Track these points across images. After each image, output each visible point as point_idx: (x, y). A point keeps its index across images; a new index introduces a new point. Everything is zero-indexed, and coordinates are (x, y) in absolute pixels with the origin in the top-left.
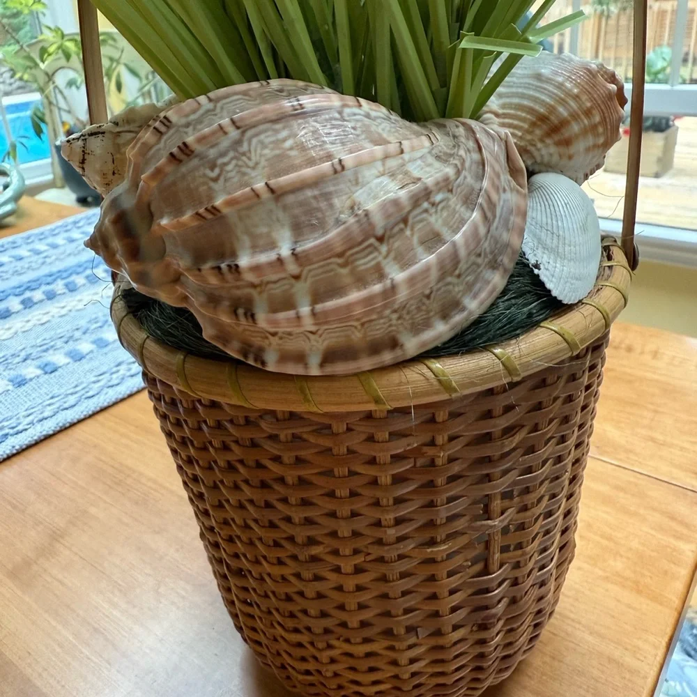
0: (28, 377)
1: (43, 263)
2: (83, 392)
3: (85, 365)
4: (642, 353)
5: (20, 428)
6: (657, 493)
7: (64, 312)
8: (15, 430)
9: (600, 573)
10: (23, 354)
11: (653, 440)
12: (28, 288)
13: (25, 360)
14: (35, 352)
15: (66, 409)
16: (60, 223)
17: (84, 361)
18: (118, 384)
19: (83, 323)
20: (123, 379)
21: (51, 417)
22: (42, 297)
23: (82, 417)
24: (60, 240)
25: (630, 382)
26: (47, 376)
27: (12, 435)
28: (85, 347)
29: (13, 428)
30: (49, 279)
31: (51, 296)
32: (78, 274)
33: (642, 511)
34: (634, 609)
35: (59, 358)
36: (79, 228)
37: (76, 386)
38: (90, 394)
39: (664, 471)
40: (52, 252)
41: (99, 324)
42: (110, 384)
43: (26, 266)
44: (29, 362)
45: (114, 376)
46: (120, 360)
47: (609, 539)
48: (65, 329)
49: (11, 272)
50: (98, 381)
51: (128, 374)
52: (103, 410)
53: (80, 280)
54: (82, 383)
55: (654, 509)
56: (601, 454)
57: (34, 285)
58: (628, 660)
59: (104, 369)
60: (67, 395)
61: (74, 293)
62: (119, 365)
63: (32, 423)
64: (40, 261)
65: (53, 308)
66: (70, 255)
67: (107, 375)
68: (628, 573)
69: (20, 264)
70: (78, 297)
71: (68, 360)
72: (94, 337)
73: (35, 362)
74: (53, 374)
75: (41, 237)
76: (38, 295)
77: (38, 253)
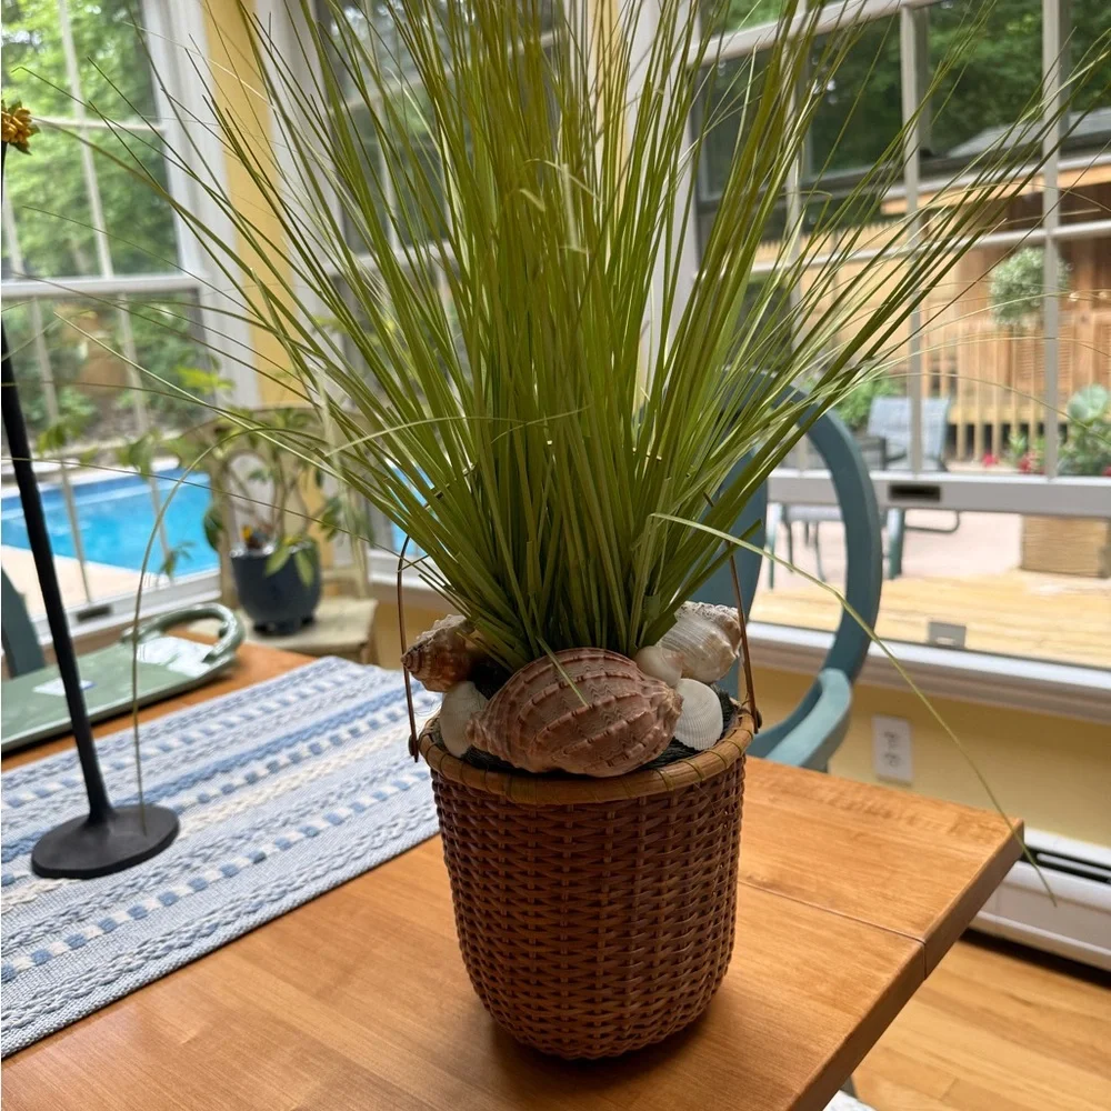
0: (293, 840)
1: (278, 724)
2: (349, 854)
3: (345, 830)
4: (900, 818)
5: (296, 885)
6: (872, 937)
7: (313, 775)
8: (293, 887)
9: (807, 994)
10: (282, 819)
11: (885, 897)
12: (269, 752)
13: (284, 825)
14: (293, 816)
15: (337, 869)
16: (285, 676)
17: (344, 825)
18: (381, 846)
19: (336, 787)
20: (385, 841)
21: (323, 875)
22: (287, 760)
23: (352, 875)
24: (290, 696)
25: (879, 846)
26: (310, 840)
27: (291, 891)
28: (342, 811)
29: (290, 885)
30: (290, 741)
31: (296, 760)
32: (319, 734)
33: (855, 951)
34: (827, 1016)
35: (318, 822)
36: (308, 681)
37: (341, 849)
38: (357, 854)
39: (884, 919)
40: (284, 710)
41: (353, 788)
42: (375, 845)
43: (260, 727)
44: (288, 826)
45: (377, 839)
46: (379, 824)
47: (822, 970)
48: (318, 794)
49: (245, 733)
50: (362, 844)
51: (390, 836)
52: (370, 870)
53: (324, 741)
54: (346, 845)
55: (866, 950)
56: (832, 907)
57: (274, 748)
58: (813, 1047)
59: (365, 833)
60: (334, 857)
61: (318, 757)
62: (380, 828)
63: (306, 881)
64: (274, 722)
65: (301, 773)
66: (305, 714)
67: (369, 838)
68: (830, 994)
69: (252, 724)
70: (325, 761)
71: (328, 824)
72: (349, 802)
73: (294, 827)
74: (315, 839)
75: (268, 693)
76: (282, 758)
77: (268, 711)
